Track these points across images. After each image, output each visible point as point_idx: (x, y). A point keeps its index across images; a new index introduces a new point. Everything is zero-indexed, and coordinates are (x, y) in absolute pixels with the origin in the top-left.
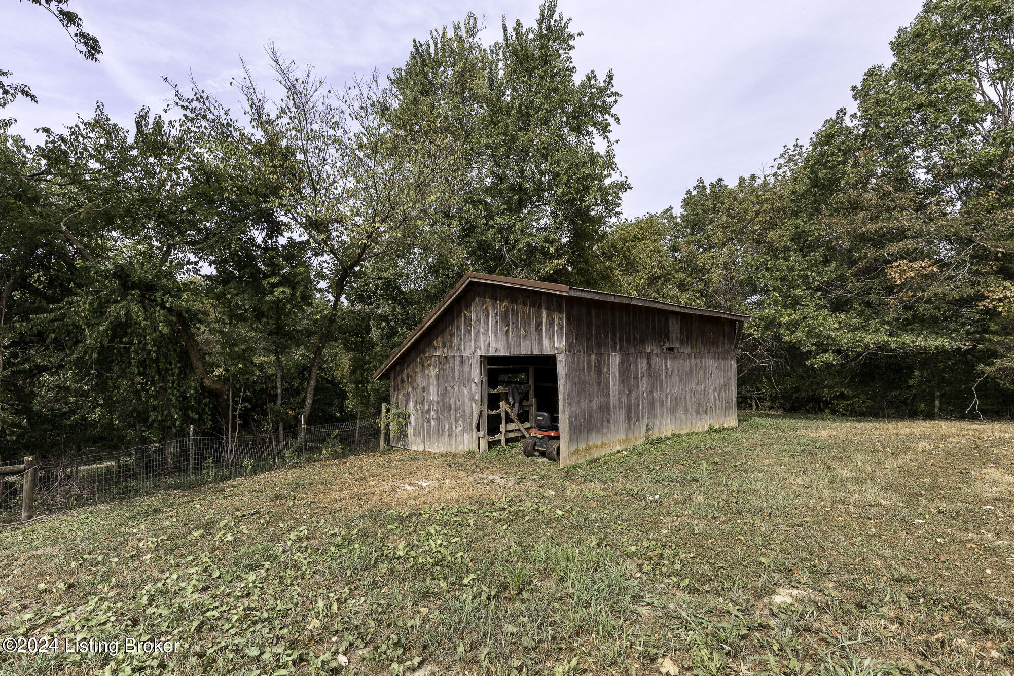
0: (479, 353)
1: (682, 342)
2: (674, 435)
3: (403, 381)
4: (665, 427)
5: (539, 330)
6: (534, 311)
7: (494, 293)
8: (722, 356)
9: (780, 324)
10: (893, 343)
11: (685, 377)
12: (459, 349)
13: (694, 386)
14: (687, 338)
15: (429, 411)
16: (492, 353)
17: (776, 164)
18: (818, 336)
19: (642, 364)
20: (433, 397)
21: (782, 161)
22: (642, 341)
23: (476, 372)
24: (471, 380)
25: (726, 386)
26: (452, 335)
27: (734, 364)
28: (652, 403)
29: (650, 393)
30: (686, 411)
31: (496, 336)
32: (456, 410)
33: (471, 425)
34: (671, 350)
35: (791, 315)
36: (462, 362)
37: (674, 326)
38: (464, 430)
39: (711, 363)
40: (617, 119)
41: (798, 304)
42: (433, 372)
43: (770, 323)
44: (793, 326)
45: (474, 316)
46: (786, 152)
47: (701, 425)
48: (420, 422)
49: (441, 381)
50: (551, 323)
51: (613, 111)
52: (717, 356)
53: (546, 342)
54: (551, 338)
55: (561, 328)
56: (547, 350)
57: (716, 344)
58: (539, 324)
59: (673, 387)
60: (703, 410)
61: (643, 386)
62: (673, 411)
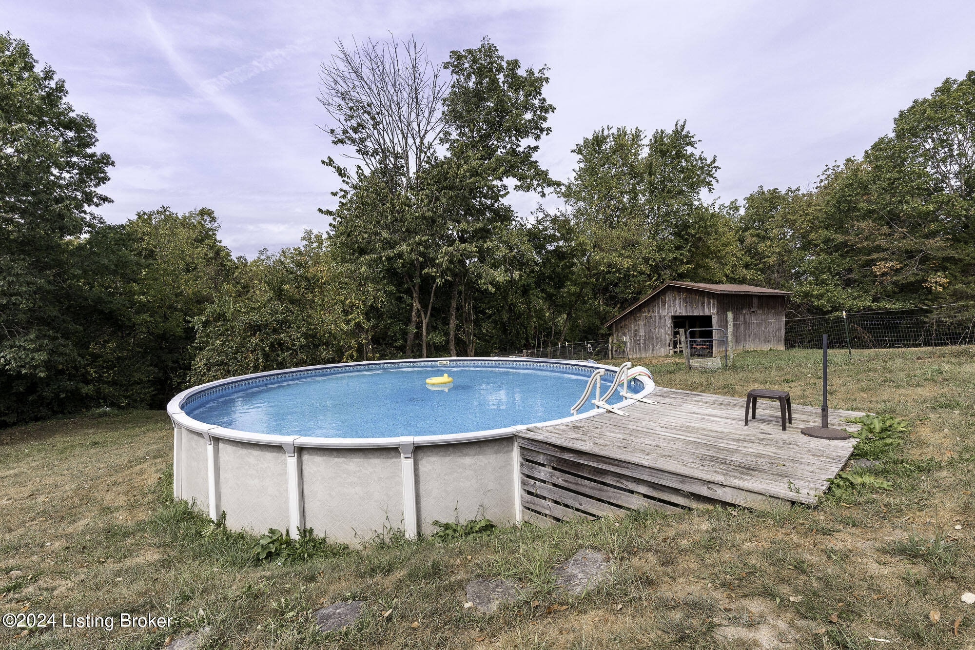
0: (670, 314)
1: (758, 308)
2: (754, 351)
3: (621, 327)
4: (751, 347)
5: (704, 307)
6: (701, 298)
7: (679, 290)
8: (777, 314)
9: (812, 296)
10: (874, 305)
11: (759, 325)
12: (658, 312)
13: (763, 329)
14: (760, 306)
15: (639, 340)
16: (678, 314)
17: (818, 180)
18: (833, 302)
19: (742, 318)
20: (642, 333)
21: (823, 177)
22: (742, 309)
23: (669, 323)
24: (665, 326)
25: (779, 329)
26: (654, 306)
27: (784, 319)
28: (745, 335)
29: (745, 331)
30: (759, 340)
31: (680, 307)
32: (657, 339)
33: (665, 344)
34: (753, 312)
35: (819, 290)
36: (660, 318)
37: (755, 301)
38: (662, 347)
39: (772, 319)
40: (717, 181)
41: (824, 283)
42: (642, 323)
43: (807, 295)
44: (820, 297)
45: (667, 299)
46: (828, 170)
47: (766, 348)
48: (633, 345)
49: (647, 327)
50: (709, 303)
51: (714, 176)
52: (775, 314)
53: (707, 310)
54: (709, 309)
55: (714, 305)
56: (707, 313)
57: (774, 308)
58: (703, 303)
59: (753, 329)
60: (767, 340)
61: (742, 328)
62: (754, 340)
